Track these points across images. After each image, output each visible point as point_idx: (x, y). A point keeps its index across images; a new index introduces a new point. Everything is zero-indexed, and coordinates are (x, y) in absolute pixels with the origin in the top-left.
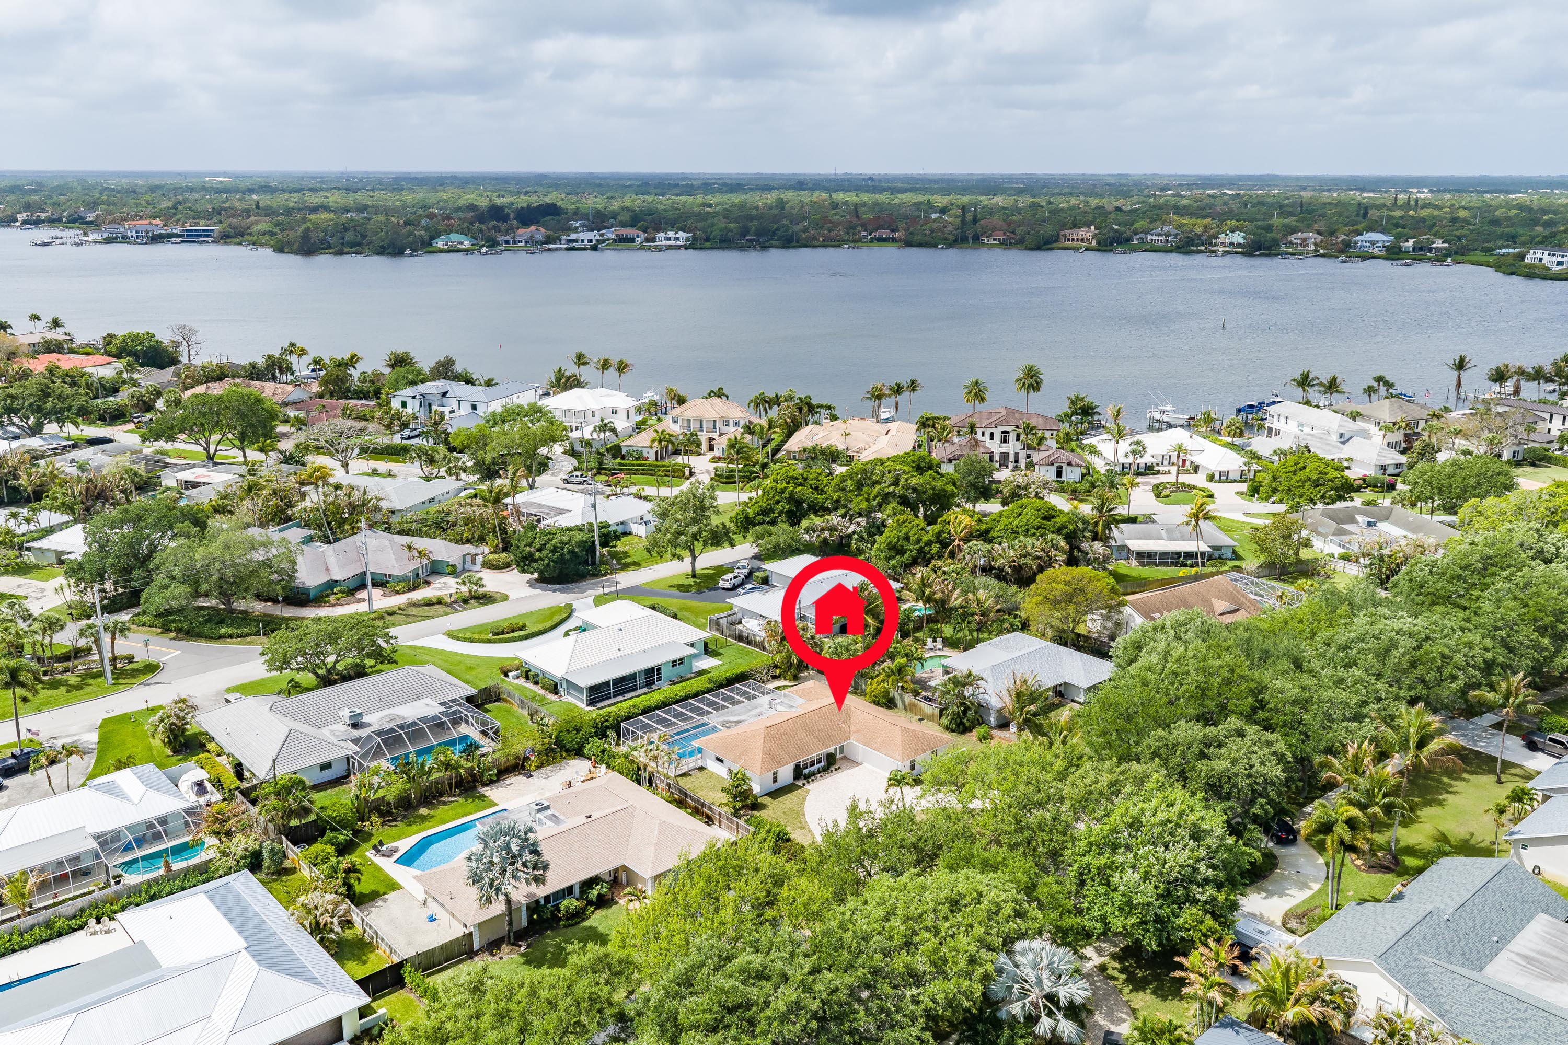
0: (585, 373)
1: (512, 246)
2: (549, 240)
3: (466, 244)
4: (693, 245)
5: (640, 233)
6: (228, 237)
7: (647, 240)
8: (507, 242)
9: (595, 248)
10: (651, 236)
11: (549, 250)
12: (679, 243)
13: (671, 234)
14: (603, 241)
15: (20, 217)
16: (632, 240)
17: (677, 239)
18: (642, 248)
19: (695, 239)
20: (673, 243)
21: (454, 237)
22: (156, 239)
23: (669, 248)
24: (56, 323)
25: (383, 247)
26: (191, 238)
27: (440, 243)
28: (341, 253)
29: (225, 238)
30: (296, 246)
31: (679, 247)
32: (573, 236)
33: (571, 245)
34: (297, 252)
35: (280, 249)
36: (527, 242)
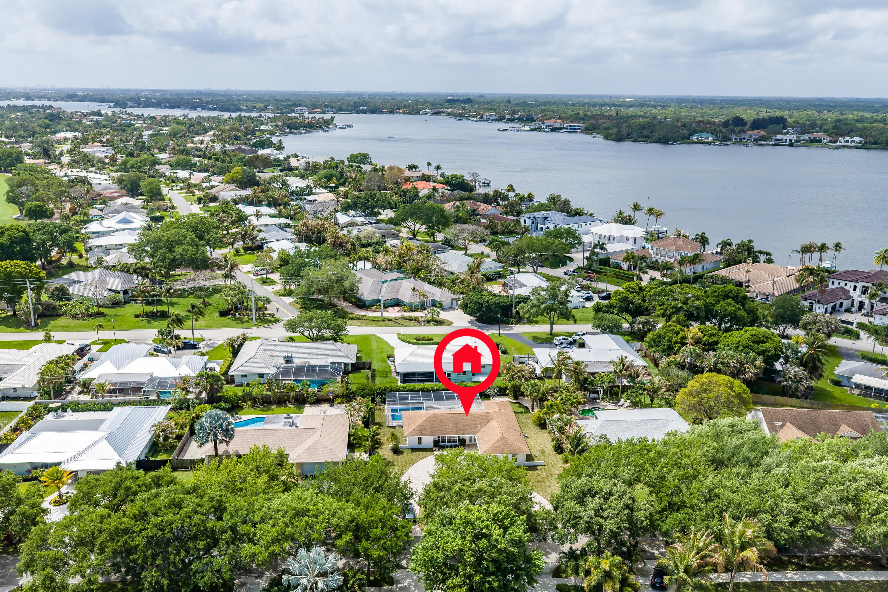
0: (638, 216)
1: (738, 141)
2: (763, 138)
3: (710, 139)
4: (863, 146)
5: (826, 137)
6: (589, 130)
7: (830, 142)
8: (736, 139)
9: (791, 145)
10: (835, 139)
11: (761, 145)
12: (854, 144)
13: (848, 138)
14: (799, 141)
15: (507, 117)
16: (820, 141)
17: (853, 142)
18: (825, 146)
19: (866, 142)
20: (849, 144)
21: (704, 134)
22: (554, 130)
23: (843, 147)
24: (438, 168)
25: (660, 139)
26: (571, 130)
27: (694, 138)
28: (636, 141)
29: (587, 131)
30: (614, 136)
31: (852, 147)
32: (779, 137)
33: (776, 142)
34: (613, 140)
35: (606, 138)
36: (748, 140)
